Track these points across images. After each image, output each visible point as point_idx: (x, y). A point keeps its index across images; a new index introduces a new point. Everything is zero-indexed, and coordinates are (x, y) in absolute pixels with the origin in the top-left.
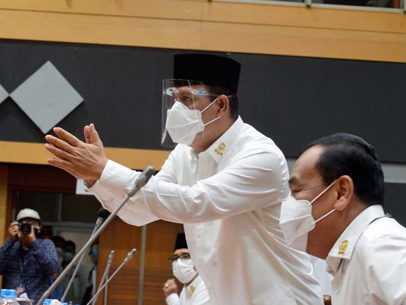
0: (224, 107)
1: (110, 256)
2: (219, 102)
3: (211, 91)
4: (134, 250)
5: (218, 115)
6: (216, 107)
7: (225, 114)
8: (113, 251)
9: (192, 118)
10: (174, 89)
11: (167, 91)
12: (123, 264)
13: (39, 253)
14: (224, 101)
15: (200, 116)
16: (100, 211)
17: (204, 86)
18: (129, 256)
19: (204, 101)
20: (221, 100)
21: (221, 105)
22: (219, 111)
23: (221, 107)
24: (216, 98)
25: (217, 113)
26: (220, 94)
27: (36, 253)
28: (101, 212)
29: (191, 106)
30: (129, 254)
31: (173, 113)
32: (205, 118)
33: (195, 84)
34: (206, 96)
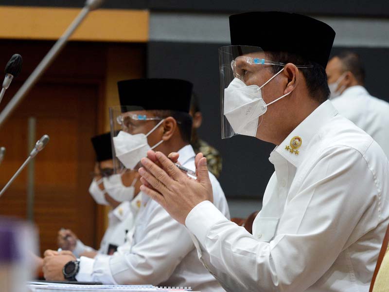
0: (293, 80)
2: (287, 73)
4: (46, 136)
5: (286, 91)
6: (283, 80)
9: (250, 97)
12: (30, 157)
14: (293, 72)
15: (260, 93)
16: (8, 64)
18: (38, 146)
20: (289, 70)
21: (289, 77)
22: (286, 85)
23: (290, 80)
24: (282, 67)
28: (9, 67)
30: (37, 143)
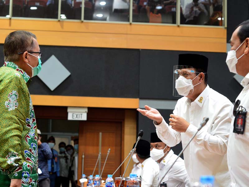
0: (202, 78)
1: (108, 151)
2: (200, 76)
3: (196, 71)
6: (199, 78)
7: (202, 81)
8: (110, 149)
9: (188, 83)
10: (179, 70)
11: (175, 71)
13: (44, 150)
14: (203, 76)
15: (192, 82)
17: (193, 68)
19: (194, 75)
21: (201, 77)
22: (200, 80)
25: (199, 81)
26: (200, 72)
27: (42, 150)
29: (187, 78)
31: (179, 81)
32: (194, 83)
33: (189, 67)
34: (195, 73)
